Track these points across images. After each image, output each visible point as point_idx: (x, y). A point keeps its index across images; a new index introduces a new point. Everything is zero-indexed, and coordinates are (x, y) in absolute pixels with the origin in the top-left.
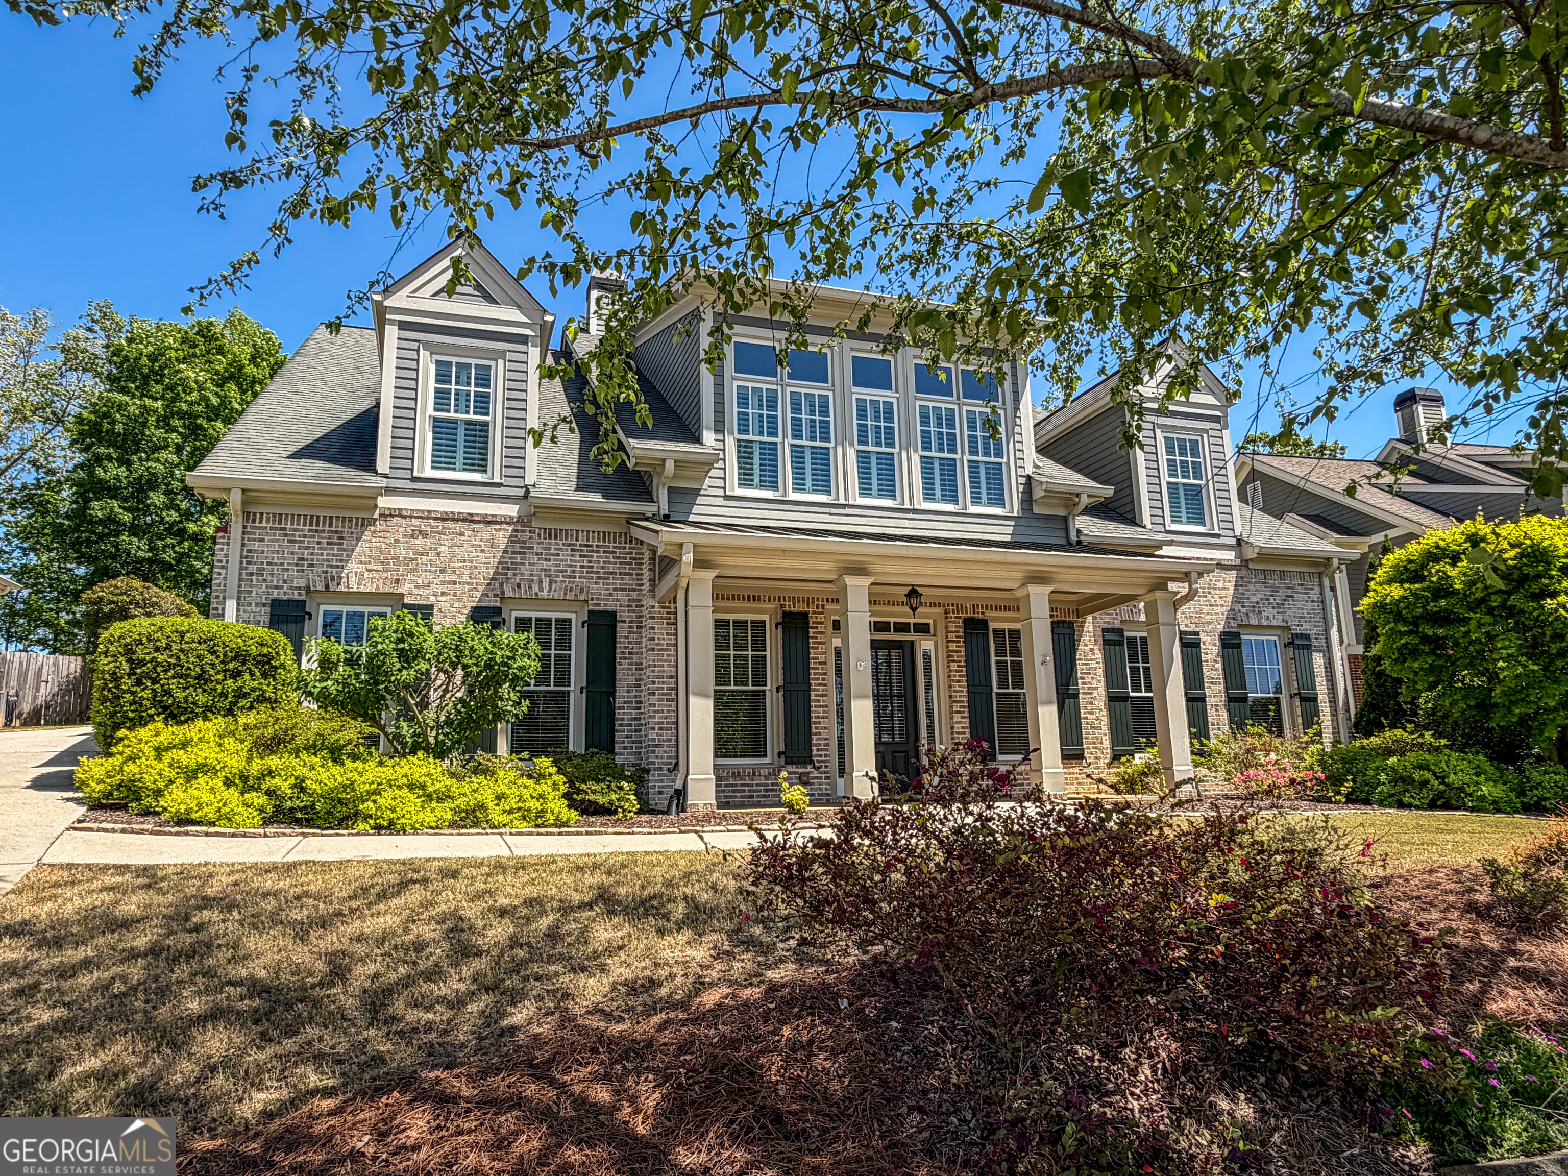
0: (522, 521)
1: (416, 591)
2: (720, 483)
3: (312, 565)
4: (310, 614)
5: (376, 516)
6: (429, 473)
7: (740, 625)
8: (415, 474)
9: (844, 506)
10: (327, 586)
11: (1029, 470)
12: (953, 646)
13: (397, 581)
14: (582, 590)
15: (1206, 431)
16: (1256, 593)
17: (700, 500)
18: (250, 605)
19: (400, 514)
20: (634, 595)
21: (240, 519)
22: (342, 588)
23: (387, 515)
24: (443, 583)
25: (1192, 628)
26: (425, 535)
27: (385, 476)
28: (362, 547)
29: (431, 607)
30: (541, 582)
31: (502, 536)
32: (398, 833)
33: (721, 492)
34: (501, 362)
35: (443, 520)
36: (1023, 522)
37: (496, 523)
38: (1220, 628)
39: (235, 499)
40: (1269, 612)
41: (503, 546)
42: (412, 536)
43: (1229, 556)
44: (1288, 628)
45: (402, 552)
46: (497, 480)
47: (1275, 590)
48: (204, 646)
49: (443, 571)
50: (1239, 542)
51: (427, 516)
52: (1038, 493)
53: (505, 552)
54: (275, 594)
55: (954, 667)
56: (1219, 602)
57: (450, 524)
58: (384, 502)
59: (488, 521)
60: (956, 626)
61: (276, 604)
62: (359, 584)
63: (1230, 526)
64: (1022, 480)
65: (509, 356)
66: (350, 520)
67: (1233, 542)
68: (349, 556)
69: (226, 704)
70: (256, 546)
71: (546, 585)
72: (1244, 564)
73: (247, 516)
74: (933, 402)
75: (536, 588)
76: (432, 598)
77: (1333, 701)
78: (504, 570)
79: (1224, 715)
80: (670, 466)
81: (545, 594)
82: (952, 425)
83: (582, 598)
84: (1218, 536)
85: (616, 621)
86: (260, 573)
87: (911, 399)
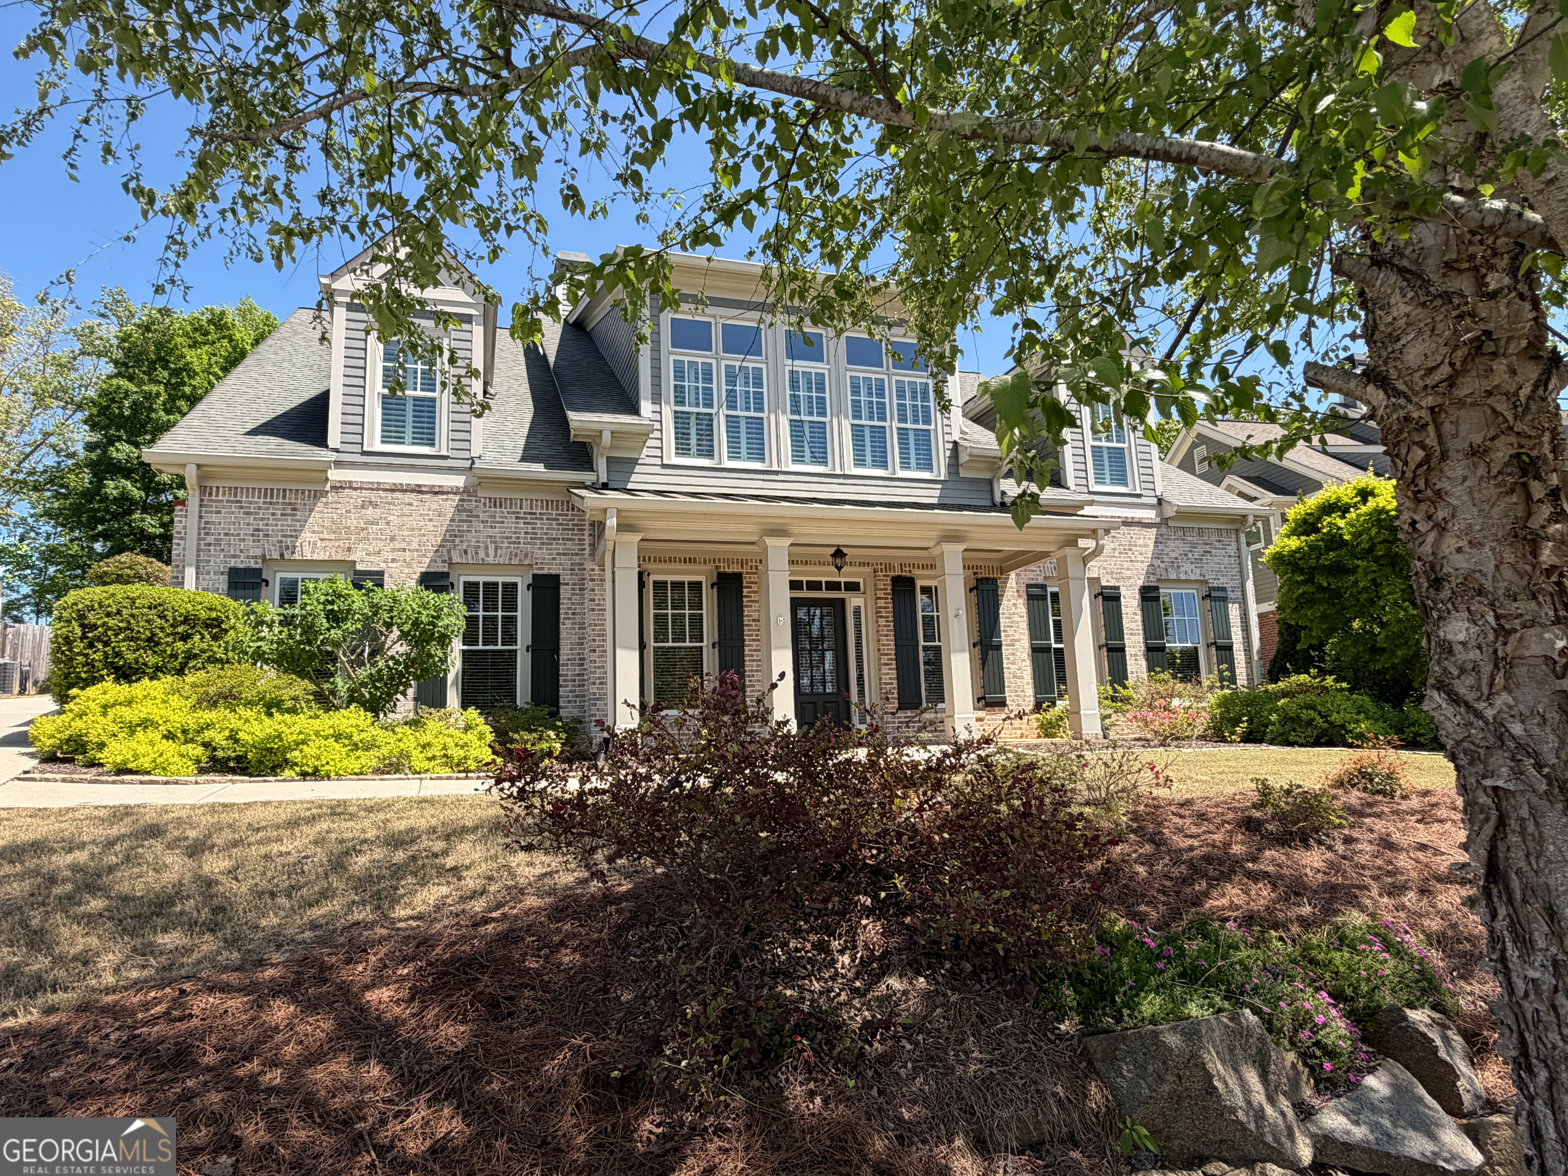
0: (467, 491)
1: (368, 558)
2: (658, 452)
3: (266, 535)
4: (267, 582)
5: (328, 488)
6: (379, 447)
7: (678, 586)
8: (366, 448)
9: (776, 473)
10: (282, 555)
11: (956, 437)
12: (881, 603)
13: (349, 549)
14: (526, 555)
16: (1175, 548)
17: (638, 469)
18: (208, 573)
19: (351, 486)
20: (577, 559)
21: (197, 493)
22: (297, 556)
23: (338, 488)
24: (393, 550)
25: (1113, 583)
26: (375, 505)
27: (337, 450)
28: (315, 517)
29: (382, 573)
30: (487, 548)
31: (449, 505)
32: (322, 779)
33: (658, 461)
34: (446, 340)
35: (393, 491)
36: (949, 485)
37: (443, 493)
38: (1140, 583)
39: (191, 475)
40: (1187, 567)
41: (450, 516)
42: (363, 507)
43: (1150, 515)
44: (1206, 582)
45: (353, 522)
46: (444, 452)
47: (1194, 545)
48: (154, 611)
49: (393, 539)
50: (1160, 501)
51: (377, 487)
52: (964, 458)
53: (452, 520)
54: (233, 563)
55: (882, 622)
56: (1140, 558)
57: (398, 495)
58: (334, 475)
59: (436, 492)
60: (886, 584)
61: (234, 573)
62: (313, 552)
63: (1151, 486)
64: (950, 446)
65: (454, 335)
66: (303, 492)
67: (1155, 501)
68: (303, 526)
69: (176, 664)
70: (214, 518)
71: (491, 552)
72: (1164, 522)
73: (203, 489)
74: (863, 372)
75: (482, 554)
76: (383, 565)
77: (1248, 649)
78: (451, 537)
79: (1143, 663)
80: (607, 437)
81: (490, 559)
82: (881, 394)
83: (526, 562)
84: (1139, 496)
85: (559, 584)
86: (218, 543)
87: (842, 370)
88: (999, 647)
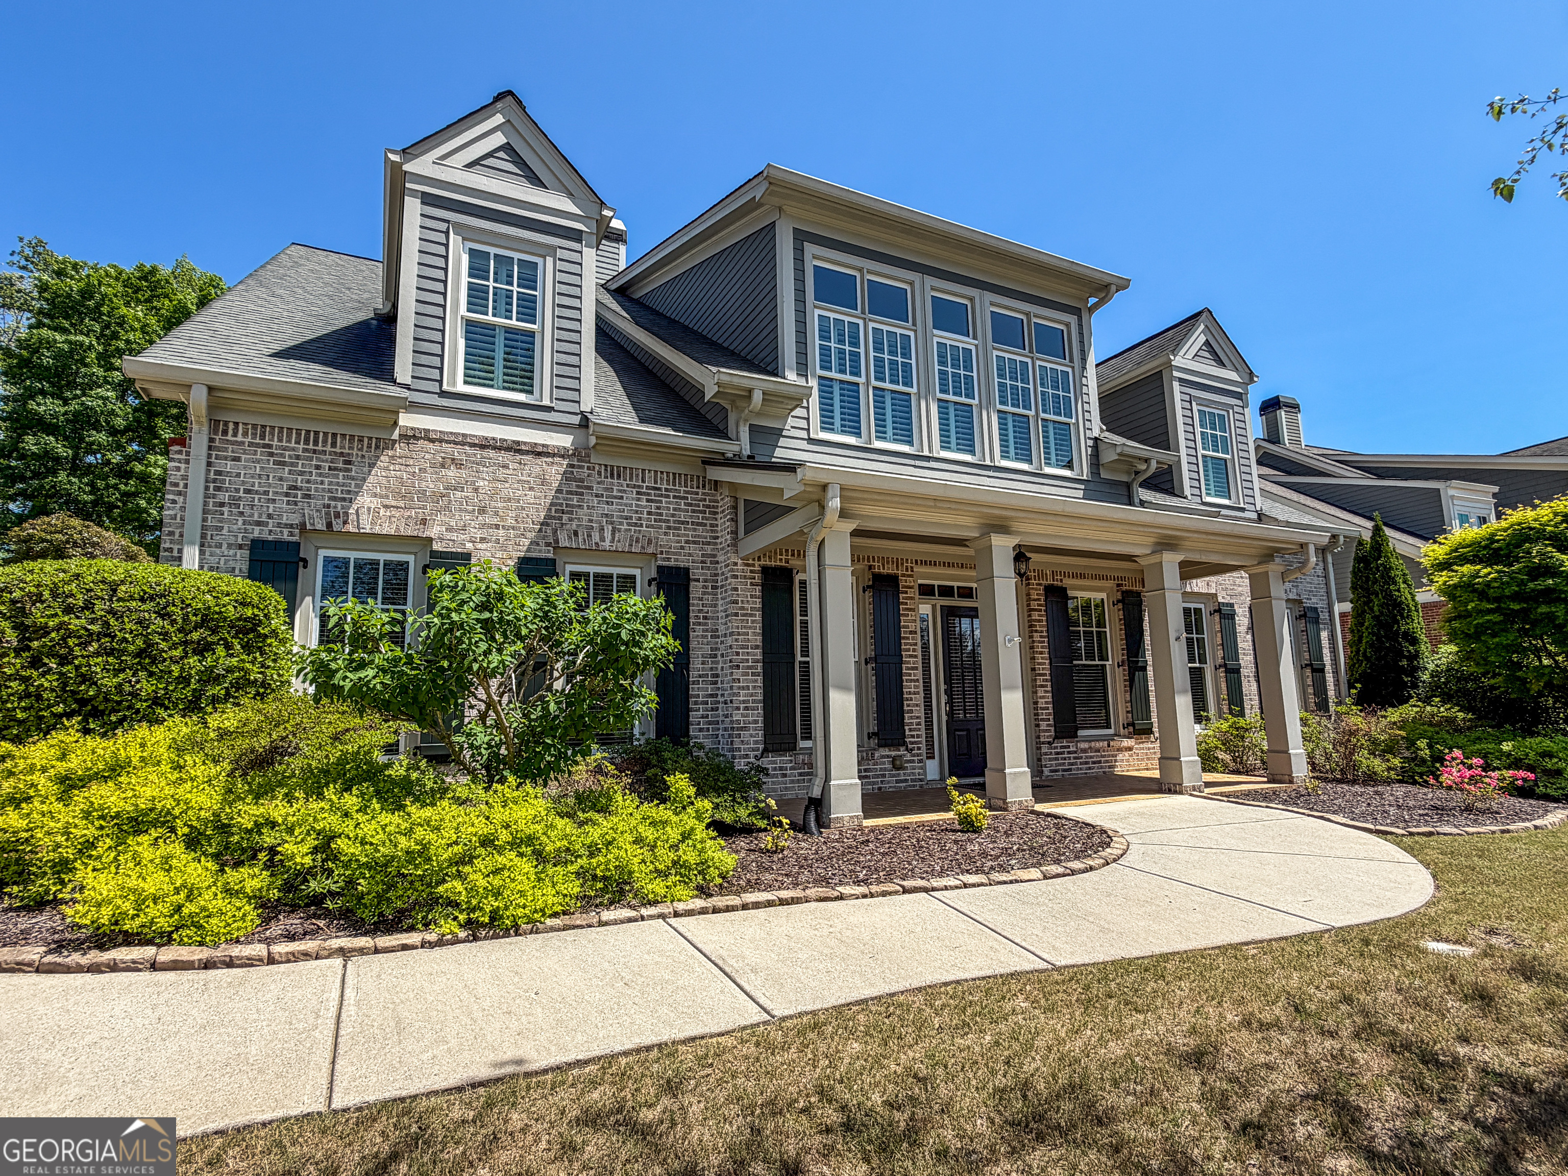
0: (579, 455)
1: (449, 536)
2: (803, 424)
3: (308, 496)
4: (305, 561)
5: (396, 436)
6: (461, 388)
8: (445, 387)
9: (928, 459)
10: (329, 525)
11: (1096, 432)
12: (1036, 615)
13: (424, 522)
14: (650, 542)
15: (1232, 407)
17: (782, 442)
18: (219, 546)
19: (427, 436)
20: (709, 549)
21: (205, 429)
22: (351, 528)
23: (410, 437)
24: (483, 526)
25: (1229, 600)
26: (459, 466)
27: (407, 387)
28: (376, 477)
29: (467, 556)
30: (602, 529)
31: (555, 471)
33: (804, 434)
34: (549, 260)
35: (483, 447)
36: (1091, 486)
37: (547, 455)
38: (1249, 600)
39: (198, 401)
41: (555, 485)
42: (443, 466)
44: (1300, 602)
45: (429, 484)
46: (546, 402)
48: (149, 606)
49: (482, 511)
51: (462, 441)
52: (1104, 456)
53: (559, 491)
54: (256, 532)
57: (492, 453)
58: (407, 420)
59: (539, 452)
60: (1037, 593)
61: (256, 546)
62: (373, 523)
63: (1252, 501)
64: (1091, 443)
65: (560, 253)
66: (361, 440)
67: (1254, 516)
68: (359, 486)
69: (188, 693)
70: (229, 466)
71: (608, 535)
73: (215, 425)
74: (1009, 353)
75: (596, 537)
76: (469, 545)
77: (1336, 672)
78: (558, 513)
80: (757, 397)
81: (607, 544)
82: (1026, 379)
83: (650, 551)
84: (1243, 510)
85: (688, 580)
86: (234, 502)
87: (989, 348)
88: (1144, 667)
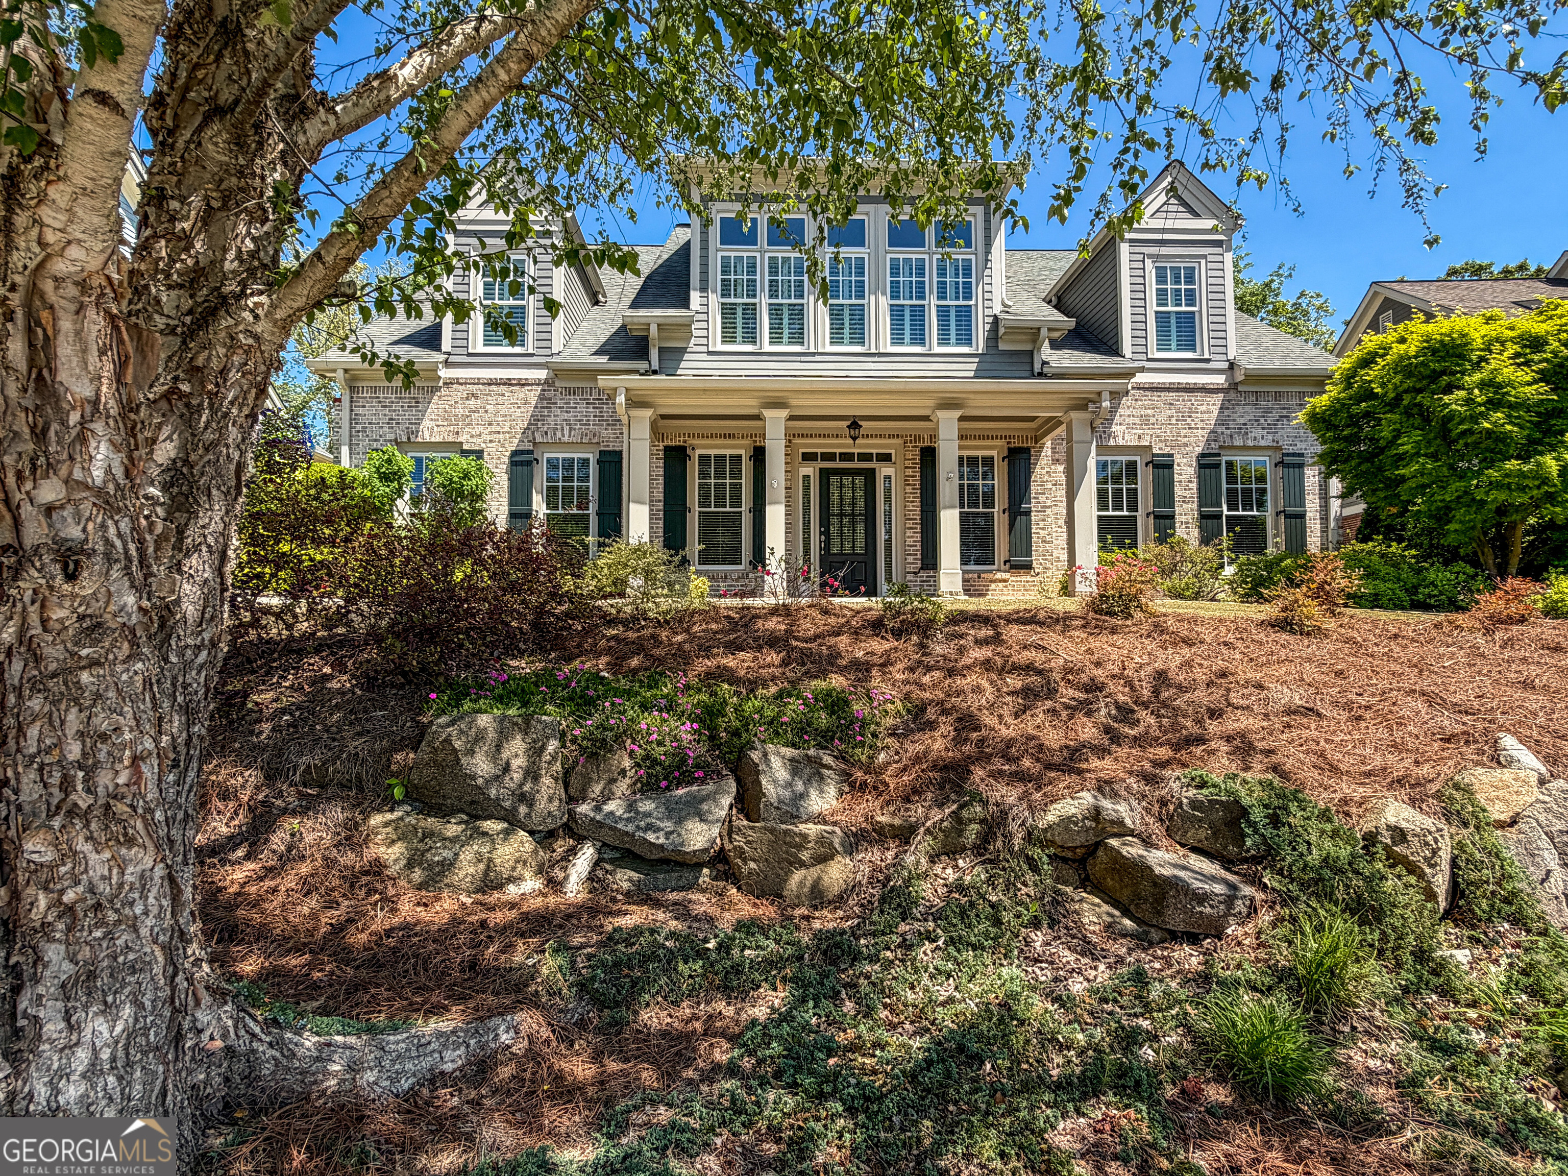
0: (549, 382)
1: (472, 440)
2: (705, 341)
3: (398, 423)
5: (441, 384)
6: (481, 349)
7: (720, 459)
8: (470, 350)
9: (813, 354)
10: (410, 439)
11: (997, 309)
12: (909, 472)
13: (458, 433)
14: (595, 435)
15: (1205, 257)
16: (1244, 413)
17: (686, 357)
19: (458, 382)
21: (350, 392)
22: (420, 440)
23: (448, 383)
24: (491, 433)
25: (1167, 450)
26: (476, 397)
27: (447, 353)
28: (432, 408)
29: (481, 452)
30: (563, 429)
31: (533, 395)
33: (704, 349)
34: (533, 255)
35: (489, 384)
36: (988, 358)
37: (528, 385)
38: (1199, 450)
39: (340, 377)
40: (1258, 432)
41: (534, 403)
42: (467, 399)
43: (1220, 379)
44: (1279, 448)
45: (460, 410)
46: (530, 351)
47: (1268, 411)
49: (490, 424)
50: (1232, 366)
51: (478, 382)
52: (1002, 331)
53: (536, 407)
54: (375, 445)
55: (909, 489)
56: (1200, 425)
57: (494, 388)
59: (522, 384)
60: (914, 454)
62: (431, 436)
63: (1223, 350)
64: (990, 320)
65: (538, 250)
66: (423, 389)
67: (1225, 365)
68: (423, 415)
70: (361, 411)
71: (566, 432)
72: (1233, 386)
73: (353, 389)
74: (902, 254)
75: (559, 434)
76: (483, 445)
77: (1325, 518)
78: (536, 421)
79: (1195, 533)
80: (654, 329)
81: (566, 439)
82: (921, 273)
83: (595, 441)
84: (1208, 361)
85: (622, 458)
86: (364, 430)
87: (881, 252)
88: (1028, 513)
